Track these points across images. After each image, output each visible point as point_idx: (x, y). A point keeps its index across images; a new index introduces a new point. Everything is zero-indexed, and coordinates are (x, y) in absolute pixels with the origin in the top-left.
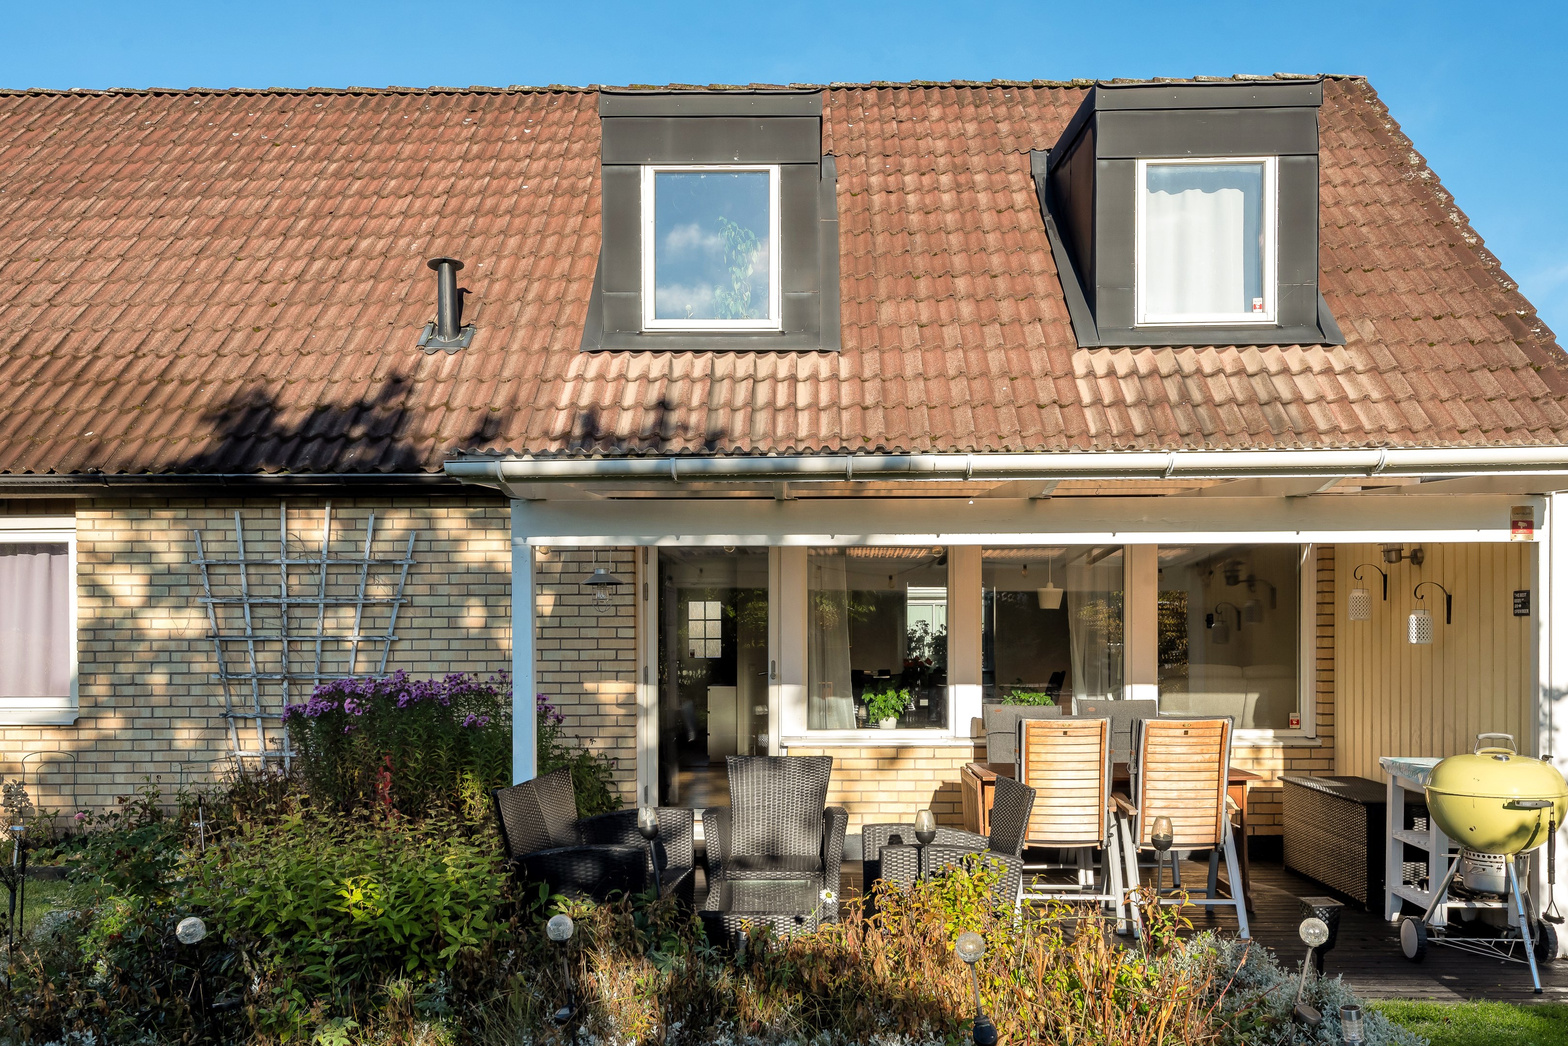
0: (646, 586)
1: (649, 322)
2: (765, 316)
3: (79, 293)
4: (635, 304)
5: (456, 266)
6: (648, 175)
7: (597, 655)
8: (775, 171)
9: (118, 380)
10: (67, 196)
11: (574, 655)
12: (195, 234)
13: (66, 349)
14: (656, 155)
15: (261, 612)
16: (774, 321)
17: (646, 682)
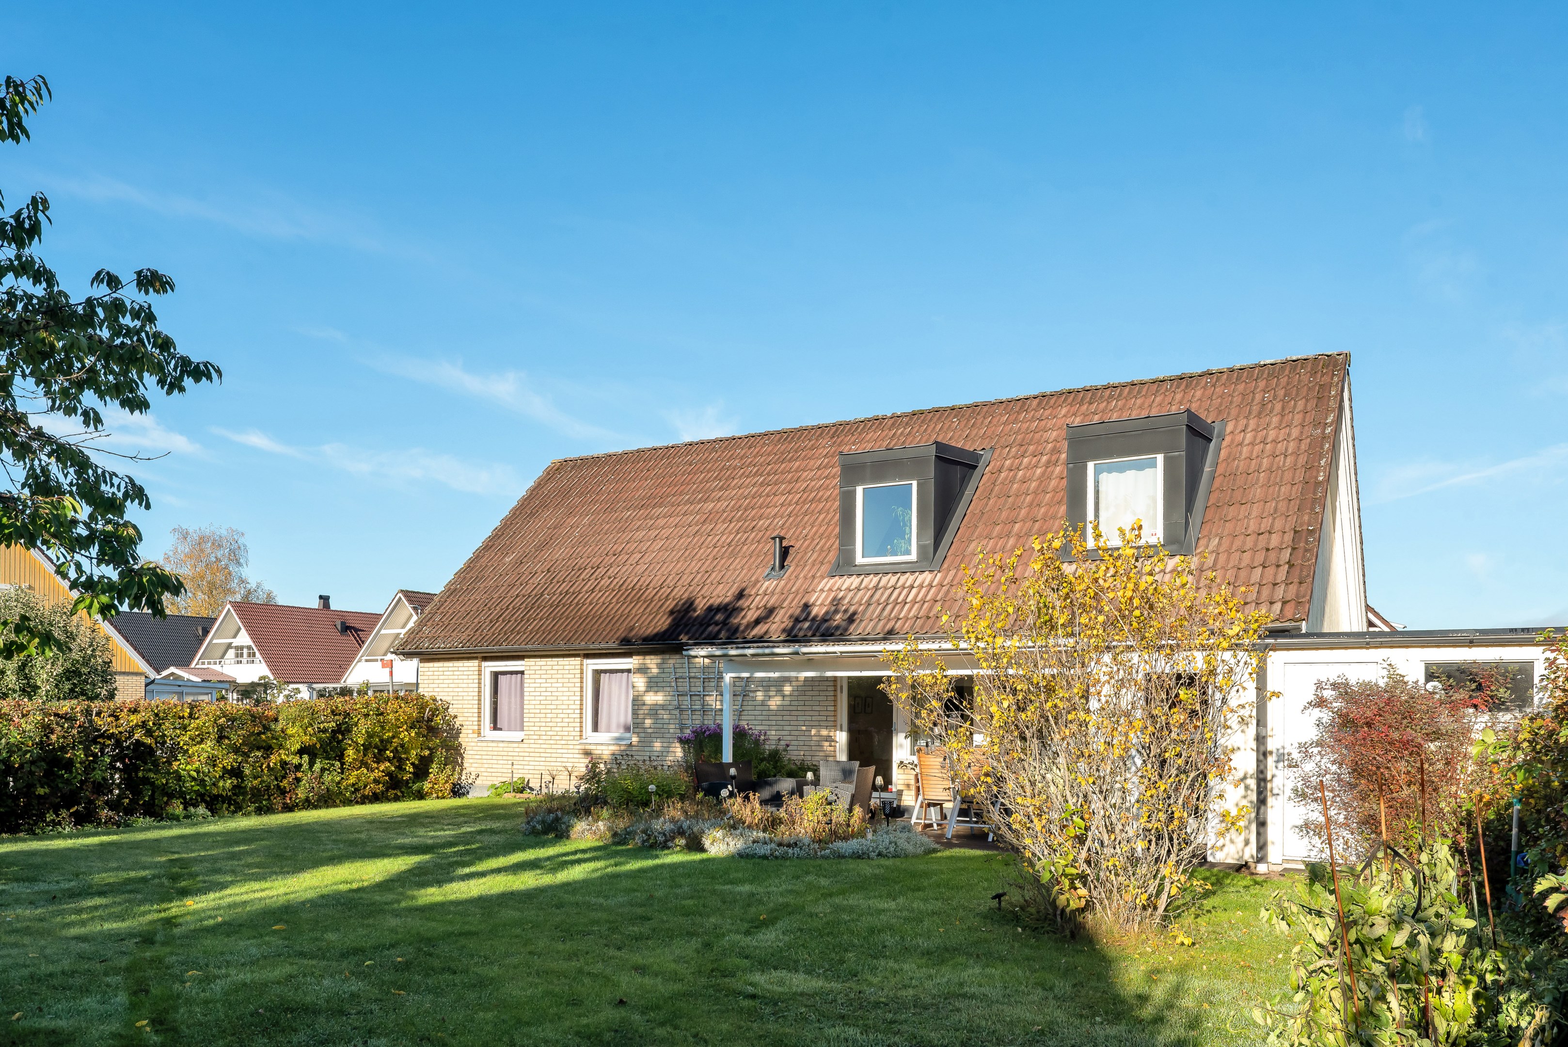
0: (842, 687)
1: (859, 560)
2: (908, 552)
3: (648, 558)
4: (853, 552)
5: (782, 539)
6: (859, 490)
7: (819, 718)
8: (915, 483)
9: (652, 600)
10: (654, 507)
11: (809, 718)
12: (696, 524)
13: (637, 586)
14: (862, 481)
15: (694, 698)
16: (913, 557)
17: (841, 730)
